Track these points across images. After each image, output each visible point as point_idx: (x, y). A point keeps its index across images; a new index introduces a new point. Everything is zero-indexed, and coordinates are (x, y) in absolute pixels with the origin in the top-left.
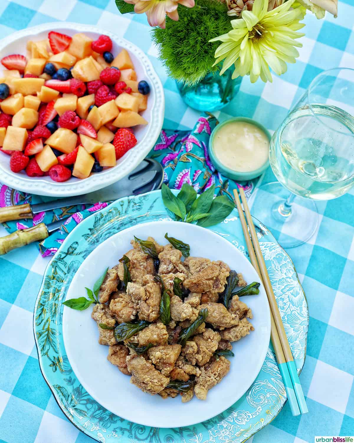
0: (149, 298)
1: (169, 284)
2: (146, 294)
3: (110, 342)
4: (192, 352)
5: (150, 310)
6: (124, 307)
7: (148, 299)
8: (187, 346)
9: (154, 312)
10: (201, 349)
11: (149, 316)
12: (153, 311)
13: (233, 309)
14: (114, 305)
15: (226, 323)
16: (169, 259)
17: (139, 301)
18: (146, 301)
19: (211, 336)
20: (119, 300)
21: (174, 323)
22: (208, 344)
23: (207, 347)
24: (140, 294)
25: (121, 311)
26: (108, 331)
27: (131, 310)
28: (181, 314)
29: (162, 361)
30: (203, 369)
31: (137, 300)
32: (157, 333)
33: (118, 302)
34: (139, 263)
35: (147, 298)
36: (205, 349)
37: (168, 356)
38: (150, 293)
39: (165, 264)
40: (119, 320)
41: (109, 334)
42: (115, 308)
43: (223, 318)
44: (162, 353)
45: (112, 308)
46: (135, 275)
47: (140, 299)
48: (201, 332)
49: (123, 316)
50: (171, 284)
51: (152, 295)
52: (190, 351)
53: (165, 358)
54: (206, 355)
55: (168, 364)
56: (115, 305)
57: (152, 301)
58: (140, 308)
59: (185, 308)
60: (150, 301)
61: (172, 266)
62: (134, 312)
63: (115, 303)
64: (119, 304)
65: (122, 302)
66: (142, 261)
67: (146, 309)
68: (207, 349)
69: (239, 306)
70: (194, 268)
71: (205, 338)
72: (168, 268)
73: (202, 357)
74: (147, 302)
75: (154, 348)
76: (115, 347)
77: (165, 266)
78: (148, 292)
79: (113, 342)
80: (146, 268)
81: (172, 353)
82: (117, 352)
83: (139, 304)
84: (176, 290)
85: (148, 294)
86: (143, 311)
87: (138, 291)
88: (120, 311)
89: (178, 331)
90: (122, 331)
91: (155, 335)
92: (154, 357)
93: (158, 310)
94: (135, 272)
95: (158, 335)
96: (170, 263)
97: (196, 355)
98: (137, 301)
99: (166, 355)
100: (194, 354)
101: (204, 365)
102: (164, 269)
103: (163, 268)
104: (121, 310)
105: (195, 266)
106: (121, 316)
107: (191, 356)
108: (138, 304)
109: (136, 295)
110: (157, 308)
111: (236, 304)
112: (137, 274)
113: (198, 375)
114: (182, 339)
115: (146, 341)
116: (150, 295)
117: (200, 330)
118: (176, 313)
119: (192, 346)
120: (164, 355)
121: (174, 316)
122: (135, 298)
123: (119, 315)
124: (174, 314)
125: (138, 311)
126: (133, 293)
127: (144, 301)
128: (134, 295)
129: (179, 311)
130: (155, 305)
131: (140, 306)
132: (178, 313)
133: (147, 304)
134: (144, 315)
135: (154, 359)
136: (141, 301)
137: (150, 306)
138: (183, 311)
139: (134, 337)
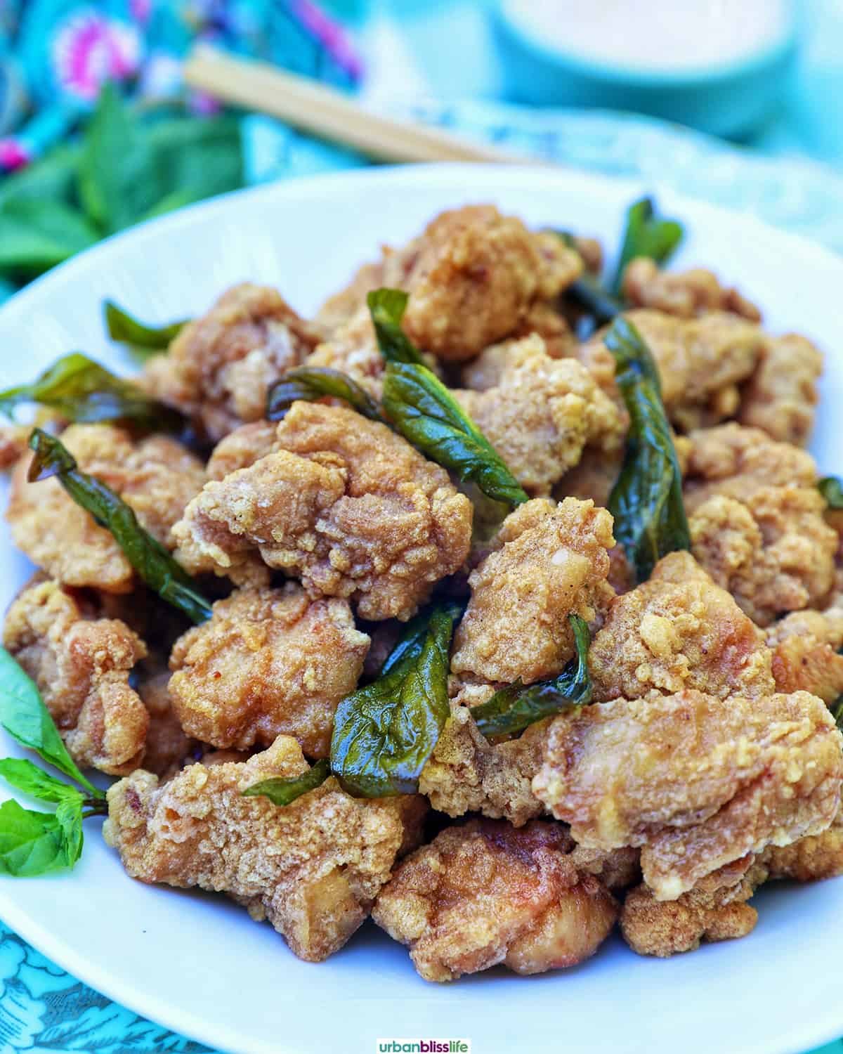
0: (349, 466)
1: (360, 373)
2: (318, 461)
3: (371, 854)
4: (747, 547)
5: (419, 497)
6: (265, 642)
7: (349, 477)
8: (702, 549)
9: (439, 495)
10: (763, 511)
11: (434, 527)
12: (429, 496)
14: (211, 675)
16: (238, 320)
17: (321, 526)
18: (348, 489)
19: (737, 440)
20: (210, 643)
22: (763, 471)
23: (777, 480)
24: (294, 482)
25: (277, 665)
26: (315, 804)
27: (314, 620)
29: (695, 654)
31: (299, 533)
32: (552, 541)
33: (214, 652)
35: (343, 471)
37: (698, 606)
38: (332, 445)
39: (242, 355)
40: (302, 725)
41: (330, 813)
42: (231, 689)
44: (659, 615)
45: (215, 701)
47: (317, 510)
49: (309, 677)
50: (369, 372)
51: (351, 442)
52: (735, 547)
53: (695, 626)
55: (733, 649)
56: (218, 675)
57: (380, 458)
58: (356, 556)
59: (541, 375)
60: (367, 473)
61: (284, 328)
63: (202, 669)
64: (229, 655)
65: (235, 638)
67: (394, 512)
68: (784, 485)
71: (724, 465)
72: (272, 360)
73: (800, 535)
74: (358, 485)
76: (410, 868)
77: (256, 358)
78: (316, 450)
82: (442, 878)
83: (335, 533)
85: (328, 456)
86: (382, 536)
87: (269, 477)
88: (268, 670)
91: (552, 551)
93: (442, 474)
94: (146, 494)
95: (565, 541)
96: (264, 329)
97: (771, 549)
98: (308, 542)
99: (685, 606)
100: (760, 554)
103: (253, 369)
104: (271, 659)
106: (295, 688)
107: (758, 572)
108: (323, 552)
109: (281, 500)
110: (431, 473)
111: (672, 287)
114: (654, 536)
115: (545, 616)
116: (346, 453)
118: (527, 439)
119: (722, 516)
120: (676, 615)
121: (530, 462)
122: (286, 534)
123: (284, 695)
124: (521, 454)
125: (350, 587)
126: (257, 513)
127: (345, 497)
128: (271, 511)
129: (531, 411)
130: (412, 466)
131: (349, 542)
132: (534, 424)
133: (373, 490)
134: (406, 549)
135: (656, 670)
136: (326, 518)
137: (396, 483)
138: (549, 396)
139: (457, 700)
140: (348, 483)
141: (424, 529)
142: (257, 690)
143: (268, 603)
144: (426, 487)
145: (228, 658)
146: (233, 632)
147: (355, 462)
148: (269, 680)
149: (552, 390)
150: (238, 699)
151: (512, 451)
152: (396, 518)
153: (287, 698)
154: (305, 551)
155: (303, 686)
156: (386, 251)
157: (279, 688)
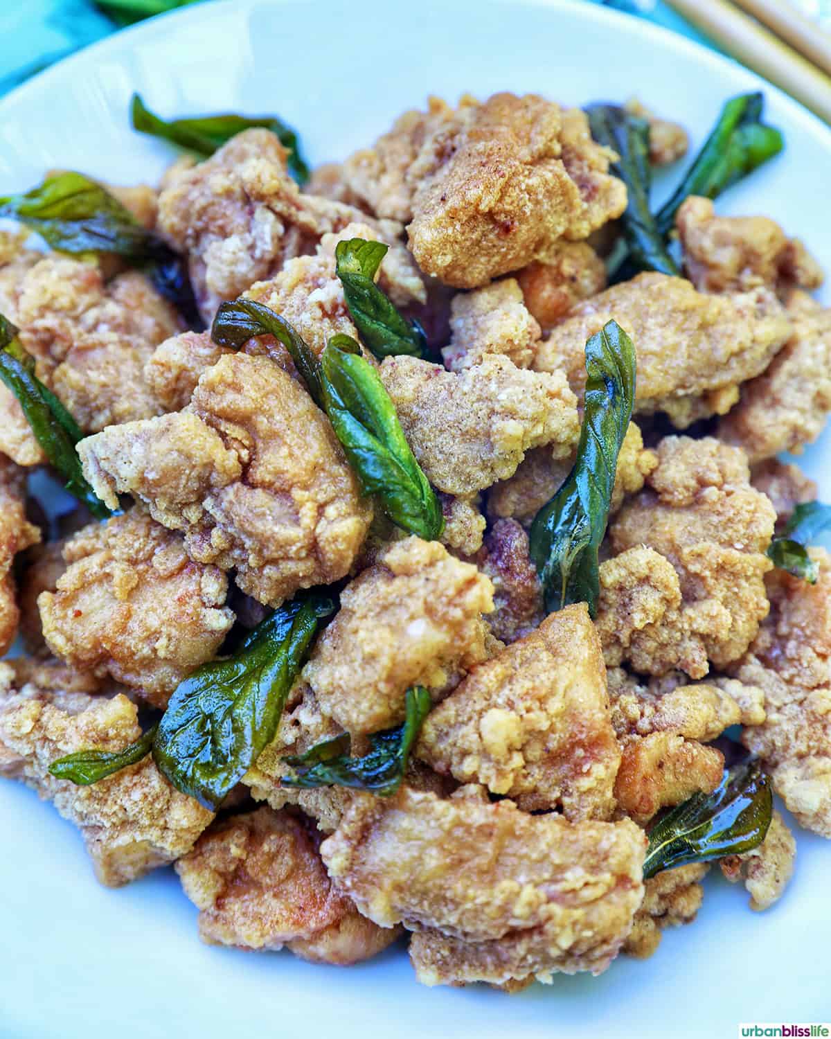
0: (253, 449)
1: (319, 313)
2: (223, 435)
3: (171, 837)
4: (661, 609)
5: (308, 512)
6: (132, 593)
7: (251, 459)
8: (612, 597)
9: (331, 511)
10: (695, 568)
11: (314, 548)
12: (321, 508)
13: (715, 275)
14: (70, 613)
15: (739, 354)
16: (228, 194)
17: (208, 503)
18: (245, 476)
19: (708, 468)
20: (83, 574)
21: (470, 512)
22: (715, 519)
23: (724, 537)
24: (189, 457)
25: (133, 625)
26: (126, 781)
27: (186, 585)
28: (488, 435)
29: (535, 752)
30: (754, 668)
31: (187, 505)
32: (416, 605)
33: (85, 585)
34: (77, 319)
35: (245, 454)
36: (716, 553)
37: (555, 705)
38: (244, 420)
39: (224, 233)
40: (148, 681)
41: (137, 795)
42: (85, 634)
43: (709, 336)
44: (511, 705)
45: (69, 639)
46: (94, 390)
47: (205, 488)
48: (637, 482)
49: (161, 644)
50: (329, 312)
51: (262, 423)
52: (647, 605)
53: (544, 726)
54: (743, 582)
55: (580, 752)
56: (78, 614)
57: (284, 451)
58: (233, 543)
59: (493, 387)
60: (272, 462)
61: (271, 217)
62: (213, 587)
63: (68, 601)
64: (98, 592)
65: (108, 576)
66: (86, 299)
67: (277, 521)
68: (730, 544)
69: (741, 244)
70: (387, 180)
71: (680, 496)
72: (252, 247)
73: (725, 603)
74: (259, 474)
75: (450, 709)
76: (214, 844)
77: (233, 244)
78: (229, 419)
79: (185, 823)
80: (126, 327)
81: (566, 674)
82: (241, 863)
83: (219, 517)
84: (376, 326)
85: (234, 431)
86: (263, 542)
87: (164, 445)
88: (124, 629)
89: (518, 541)
90: (208, 729)
92: (485, 753)
93: (346, 483)
94: (82, 370)
95: (429, 611)
96: (252, 213)
97: (689, 611)
98: (193, 515)
99: (542, 700)
100: (673, 616)
101: (751, 646)
102: (234, 262)
103: (226, 256)
104: (129, 616)
105: (390, 168)
106: (146, 651)
107: (665, 634)
108: (206, 527)
109: (172, 474)
110: (334, 479)
112: (103, 378)
113: (758, 715)
114: (565, 574)
115: (383, 687)
116: (254, 433)
117: (631, 470)
118: (458, 449)
119: (644, 572)
120: (528, 710)
121: (456, 472)
122: (171, 502)
123: (134, 654)
124: (447, 461)
125: (228, 564)
126: (143, 480)
127: (238, 485)
128: (157, 483)
129: (470, 423)
130: (316, 468)
131: (230, 530)
132: (469, 436)
133: (267, 486)
134: (283, 558)
135: (485, 765)
136: (216, 497)
137: (291, 486)
138: (493, 412)
139: (291, 717)
140: (246, 467)
141: (302, 547)
142: (106, 646)
143: (154, 543)
144: (322, 497)
145: (95, 595)
146: (107, 570)
147: (260, 445)
148: (120, 639)
149: (497, 408)
150: (89, 646)
151: (440, 457)
152: (276, 529)
153: (136, 658)
154: (188, 521)
155: (155, 651)
156: (436, 107)
157: (129, 648)
